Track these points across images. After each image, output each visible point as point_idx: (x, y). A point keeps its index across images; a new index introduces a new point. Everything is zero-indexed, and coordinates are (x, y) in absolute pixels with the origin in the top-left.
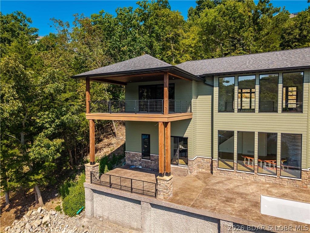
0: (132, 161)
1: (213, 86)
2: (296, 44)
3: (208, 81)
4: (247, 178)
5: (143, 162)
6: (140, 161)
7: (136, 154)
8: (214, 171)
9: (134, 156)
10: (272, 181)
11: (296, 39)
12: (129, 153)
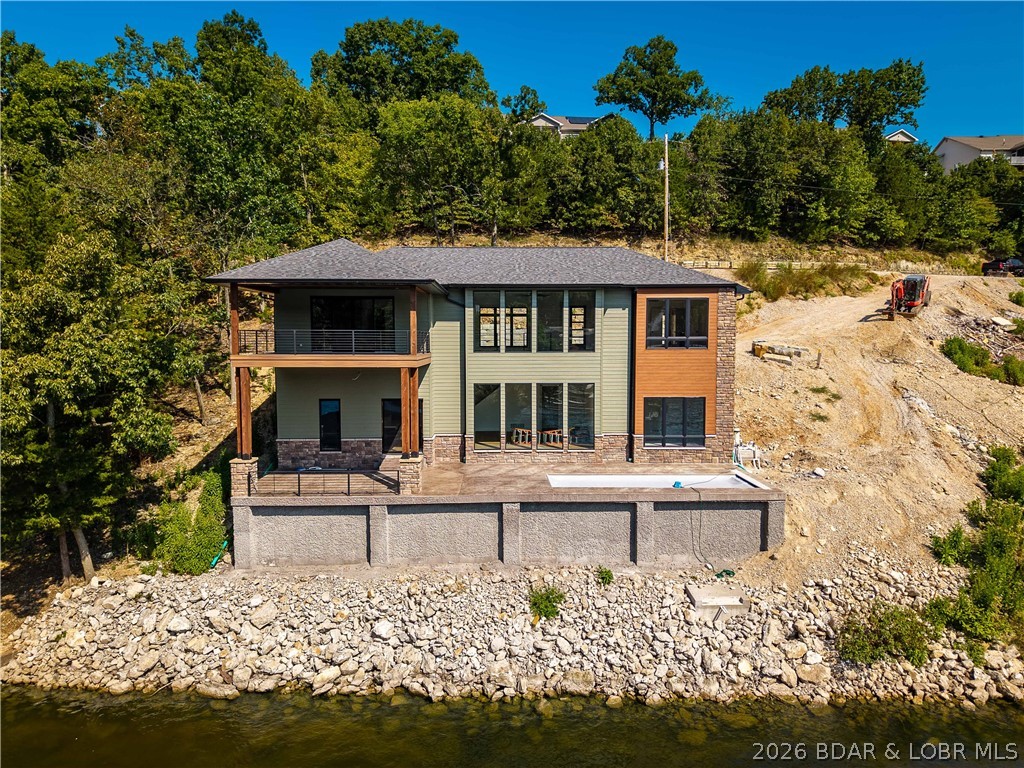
0: (294, 460)
1: (464, 307)
2: (578, 204)
3: (455, 297)
4: (521, 460)
5: (322, 459)
6: (315, 456)
7: (306, 443)
8: (468, 457)
9: (299, 448)
10: (558, 458)
11: (577, 192)
12: (286, 442)
